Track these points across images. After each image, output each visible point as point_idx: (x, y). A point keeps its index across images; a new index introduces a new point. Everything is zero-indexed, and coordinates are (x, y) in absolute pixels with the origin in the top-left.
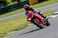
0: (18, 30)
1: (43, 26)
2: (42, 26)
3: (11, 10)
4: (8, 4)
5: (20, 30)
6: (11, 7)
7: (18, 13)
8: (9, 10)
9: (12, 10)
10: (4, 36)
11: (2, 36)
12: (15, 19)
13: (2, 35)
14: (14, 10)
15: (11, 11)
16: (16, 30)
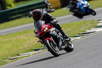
0: (39, 49)
3: (14, 17)
4: (8, 7)
5: (43, 50)
6: (14, 12)
7: (27, 23)
10: (16, 58)
12: (27, 32)
14: (20, 17)
16: (35, 50)
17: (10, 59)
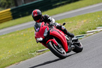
1: (66, 54)
2: (64, 53)
3: (58, 4)
8: (54, 5)
9: (60, 5)
11: (41, 52)
13: (40, 49)
14: (63, 4)
15: (56, 7)
17: (39, 52)
